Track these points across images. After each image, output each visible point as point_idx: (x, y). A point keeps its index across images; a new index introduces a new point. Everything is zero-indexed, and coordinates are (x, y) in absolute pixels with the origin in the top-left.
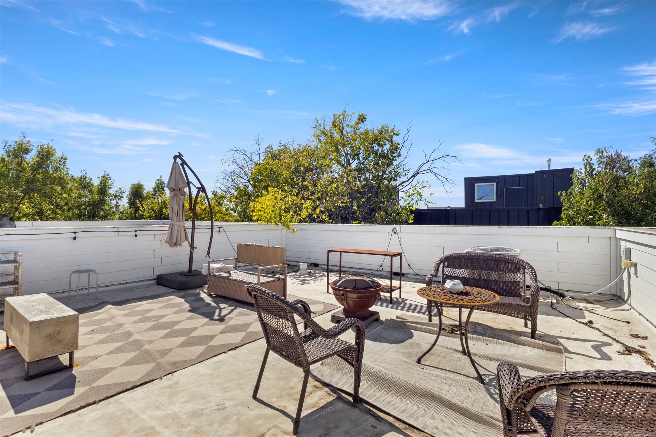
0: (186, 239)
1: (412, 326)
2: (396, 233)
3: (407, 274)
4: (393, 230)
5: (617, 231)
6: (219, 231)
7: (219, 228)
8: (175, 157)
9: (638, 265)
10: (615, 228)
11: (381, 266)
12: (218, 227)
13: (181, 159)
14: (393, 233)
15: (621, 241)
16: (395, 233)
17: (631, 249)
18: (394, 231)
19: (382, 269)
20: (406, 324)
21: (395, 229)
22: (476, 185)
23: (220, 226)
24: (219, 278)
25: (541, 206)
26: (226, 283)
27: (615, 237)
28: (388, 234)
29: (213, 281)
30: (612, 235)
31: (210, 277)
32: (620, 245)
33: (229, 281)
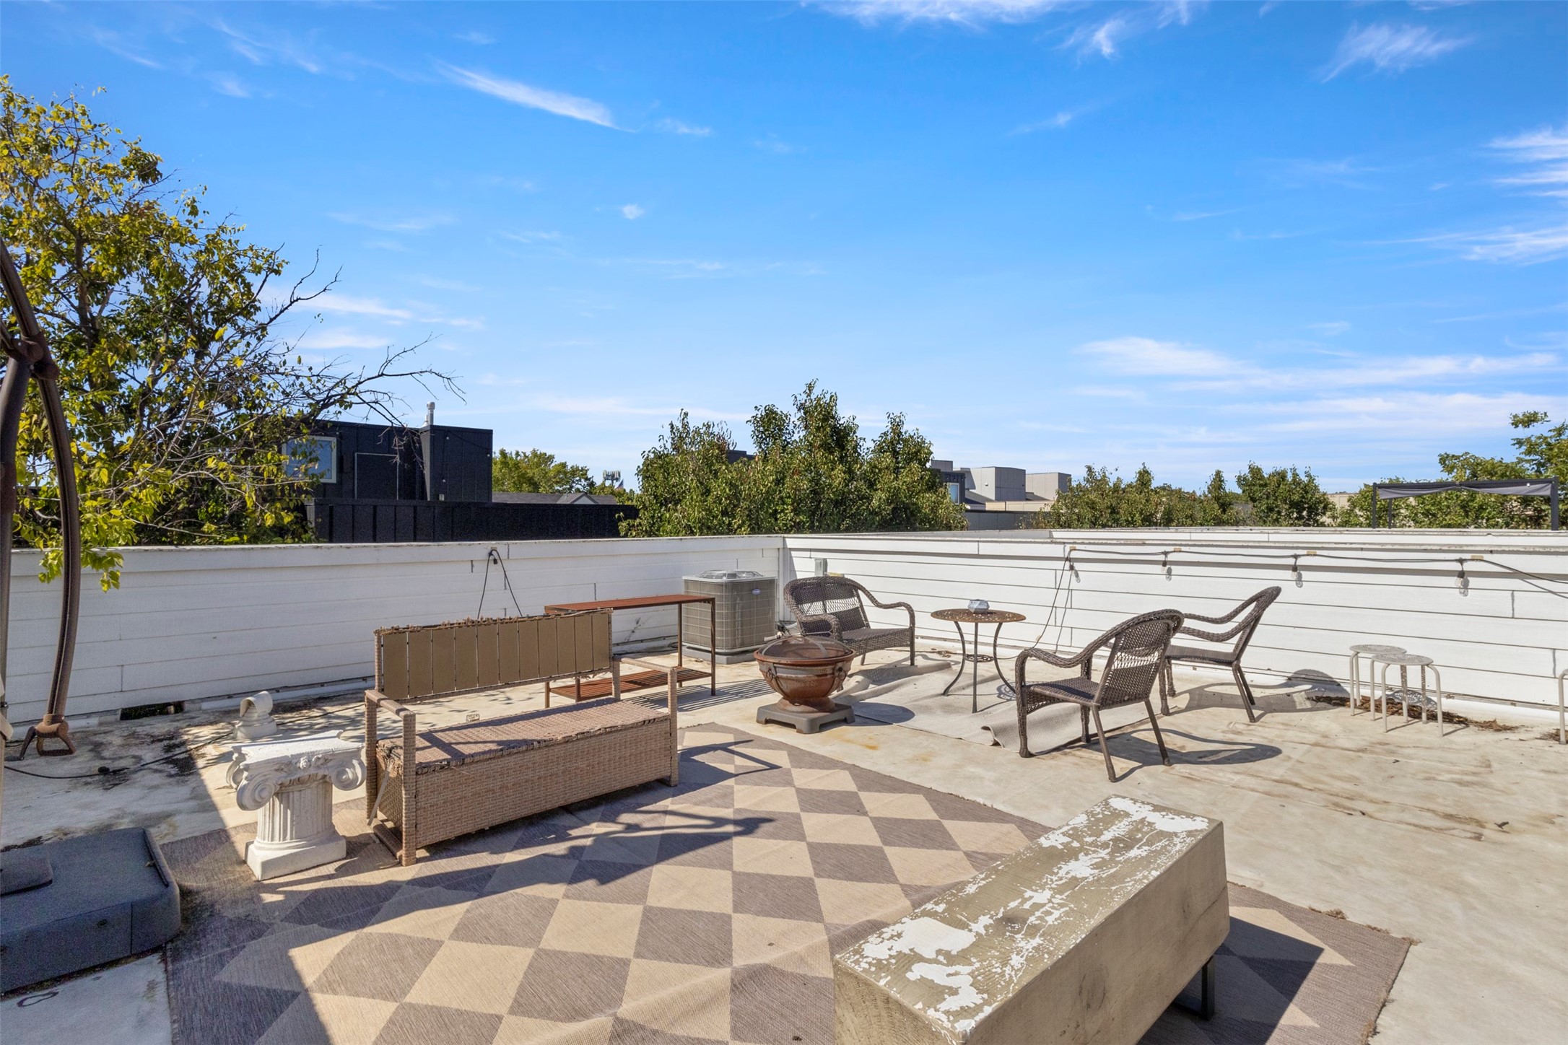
2: (499, 562)
4: (490, 554)
5: (787, 540)
10: (786, 535)
14: (491, 563)
16: (495, 561)
17: (826, 559)
18: (492, 558)
21: (494, 553)
24: (487, 760)
25: (442, 498)
26: (532, 766)
27: (785, 547)
28: (472, 566)
29: (450, 786)
30: (780, 546)
31: (423, 778)
32: (791, 557)
33: (544, 751)
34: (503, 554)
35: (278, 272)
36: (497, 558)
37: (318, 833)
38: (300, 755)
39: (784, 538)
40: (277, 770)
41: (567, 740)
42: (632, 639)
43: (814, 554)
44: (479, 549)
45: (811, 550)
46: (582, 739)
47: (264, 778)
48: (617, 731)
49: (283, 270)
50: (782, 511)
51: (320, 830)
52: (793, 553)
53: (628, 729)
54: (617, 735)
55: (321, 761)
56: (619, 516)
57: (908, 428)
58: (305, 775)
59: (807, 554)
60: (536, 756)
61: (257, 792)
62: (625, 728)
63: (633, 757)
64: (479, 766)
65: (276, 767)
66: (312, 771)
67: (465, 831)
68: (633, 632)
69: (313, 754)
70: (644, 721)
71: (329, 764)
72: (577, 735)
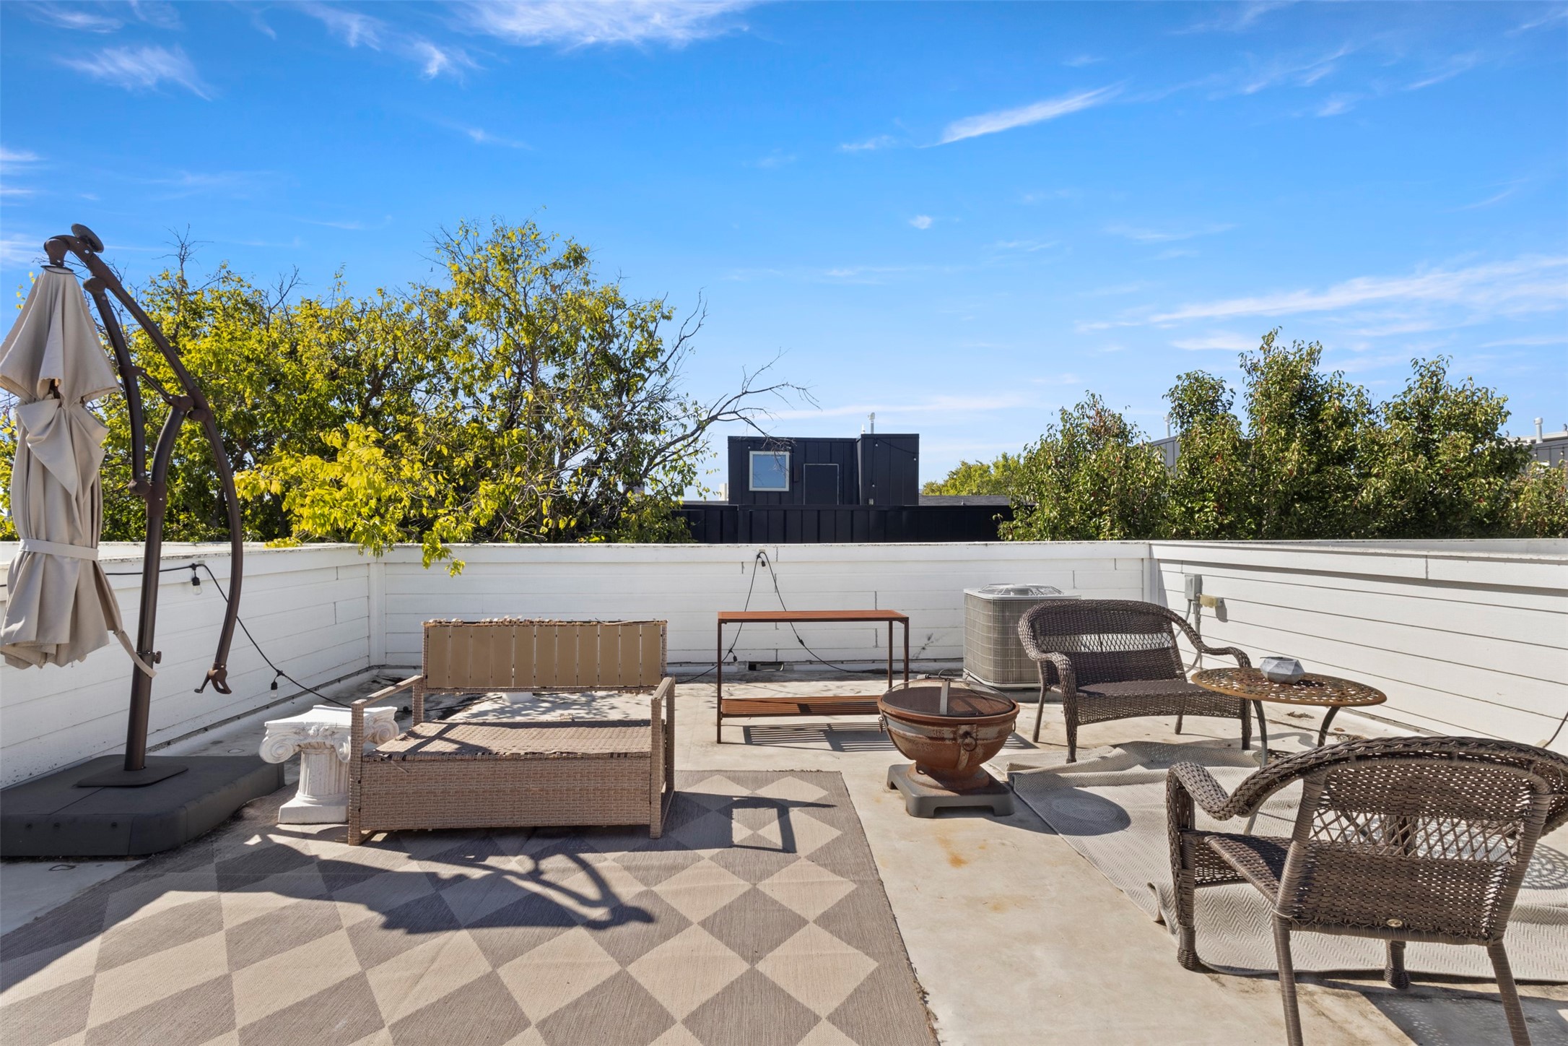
0: (112, 624)
1: (1074, 779)
2: (767, 564)
3: (791, 663)
4: (759, 556)
5: (1153, 547)
6: (196, 581)
7: (194, 567)
8: (56, 248)
9: (1225, 601)
10: (1151, 542)
11: (730, 651)
12: (189, 562)
13: (92, 263)
14: (759, 565)
15: (1161, 564)
16: (763, 564)
17: (1201, 576)
18: (759, 560)
19: (735, 659)
20: (1060, 777)
21: (762, 555)
22: (752, 453)
23: (195, 561)
24: (431, 761)
25: (871, 502)
26: (476, 776)
27: (1151, 558)
28: (743, 567)
29: (392, 779)
30: (1145, 555)
31: (367, 767)
32: (1160, 571)
33: (491, 764)
34: (772, 557)
35: (668, 318)
36: (765, 560)
37: (330, 794)
38: (312, 724)
39: (1150, 545)
40: (296, 733)
41: (515, 758)
42: (921, 657)
43: (1187, 569)
44: (748, 551)
45: (1182, 562)
46: (531, 759)
47: (283, 738)
48: (576, 758)
49: (674, 315)
50: (1200, 510)
51: (332, 792)
52: (1163, 566)
53: (593, 758)
54: (577, 763)
55: (328, 733)
56: (997, 518)
57: (1453, 380)
58: (313, 741)
59: (1178, 567)
60: (483, 767)
61: (274, 749)
62: (586, 757)
63: (598, 793)
64: (422, 765)
65: (294, 730)
66: (320, 740)
67: (406, 827)
68: (924, 649)
69: (322, 724)
70: (612, 754)
71: (335, 736)
72: (526, 753)
